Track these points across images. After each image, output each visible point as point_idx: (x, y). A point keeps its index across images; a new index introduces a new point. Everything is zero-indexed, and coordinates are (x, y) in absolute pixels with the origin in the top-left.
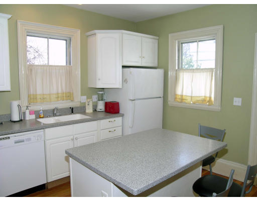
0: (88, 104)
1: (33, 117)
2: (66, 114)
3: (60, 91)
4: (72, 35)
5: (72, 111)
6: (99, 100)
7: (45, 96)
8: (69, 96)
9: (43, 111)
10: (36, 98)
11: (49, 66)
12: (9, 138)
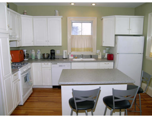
0: (99, 54)
1: (72, 57)
2: (88, 58)
3: (86, 47)
4: (93, 20)
5: (91, 57)
6: (106, 53)
7: (79, 49)
8: (91, 50)
9: (77, 55)
10: (75, 50)
11: (82, 35)
12: (57, 64)
